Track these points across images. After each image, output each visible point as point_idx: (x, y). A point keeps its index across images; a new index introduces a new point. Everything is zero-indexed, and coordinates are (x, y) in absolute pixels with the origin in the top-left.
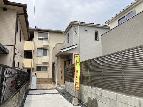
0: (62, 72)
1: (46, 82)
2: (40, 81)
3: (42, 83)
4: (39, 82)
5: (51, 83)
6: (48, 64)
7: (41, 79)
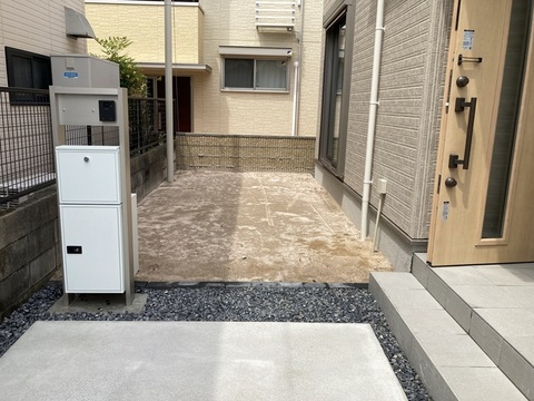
0: (471, 92)
1: (275, 164)
2: (242, 153)
3: (253, 169)
4: (236, 159)
5: (312, 171)
6: (294, 45)
7: (243, 143)
